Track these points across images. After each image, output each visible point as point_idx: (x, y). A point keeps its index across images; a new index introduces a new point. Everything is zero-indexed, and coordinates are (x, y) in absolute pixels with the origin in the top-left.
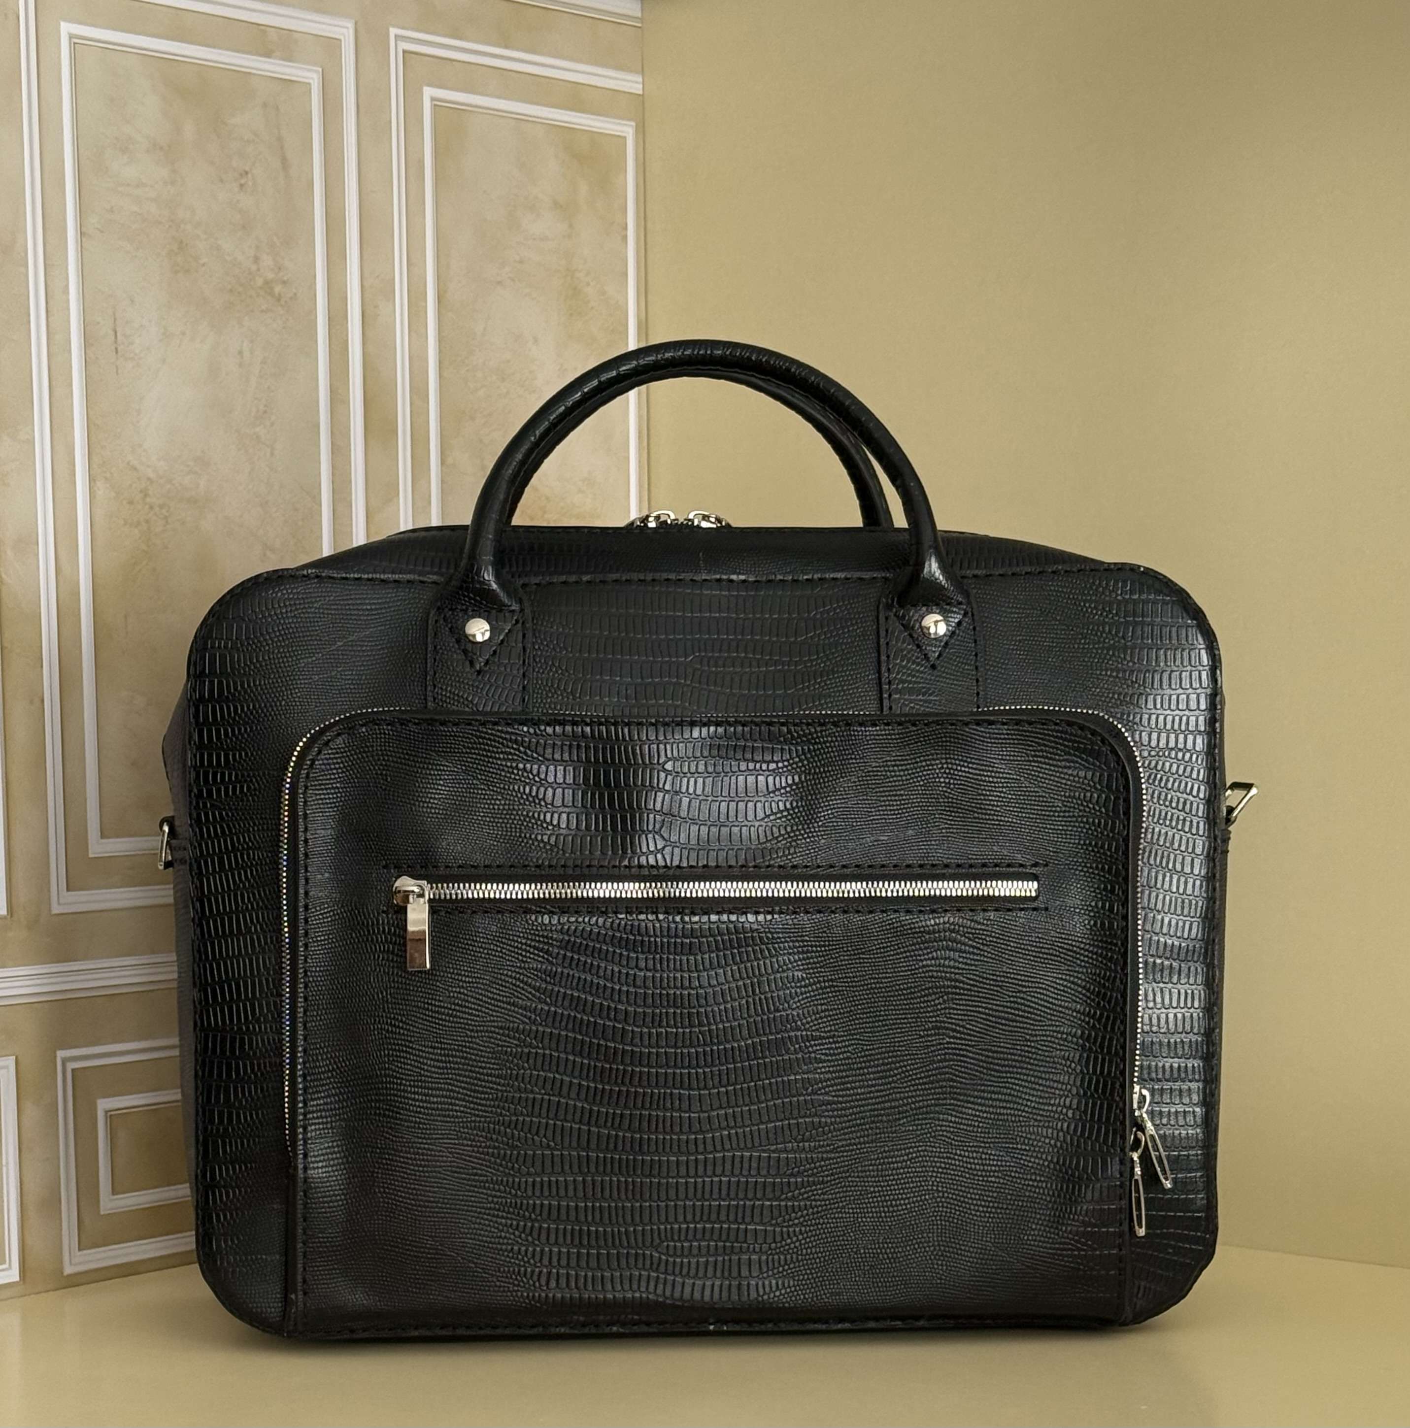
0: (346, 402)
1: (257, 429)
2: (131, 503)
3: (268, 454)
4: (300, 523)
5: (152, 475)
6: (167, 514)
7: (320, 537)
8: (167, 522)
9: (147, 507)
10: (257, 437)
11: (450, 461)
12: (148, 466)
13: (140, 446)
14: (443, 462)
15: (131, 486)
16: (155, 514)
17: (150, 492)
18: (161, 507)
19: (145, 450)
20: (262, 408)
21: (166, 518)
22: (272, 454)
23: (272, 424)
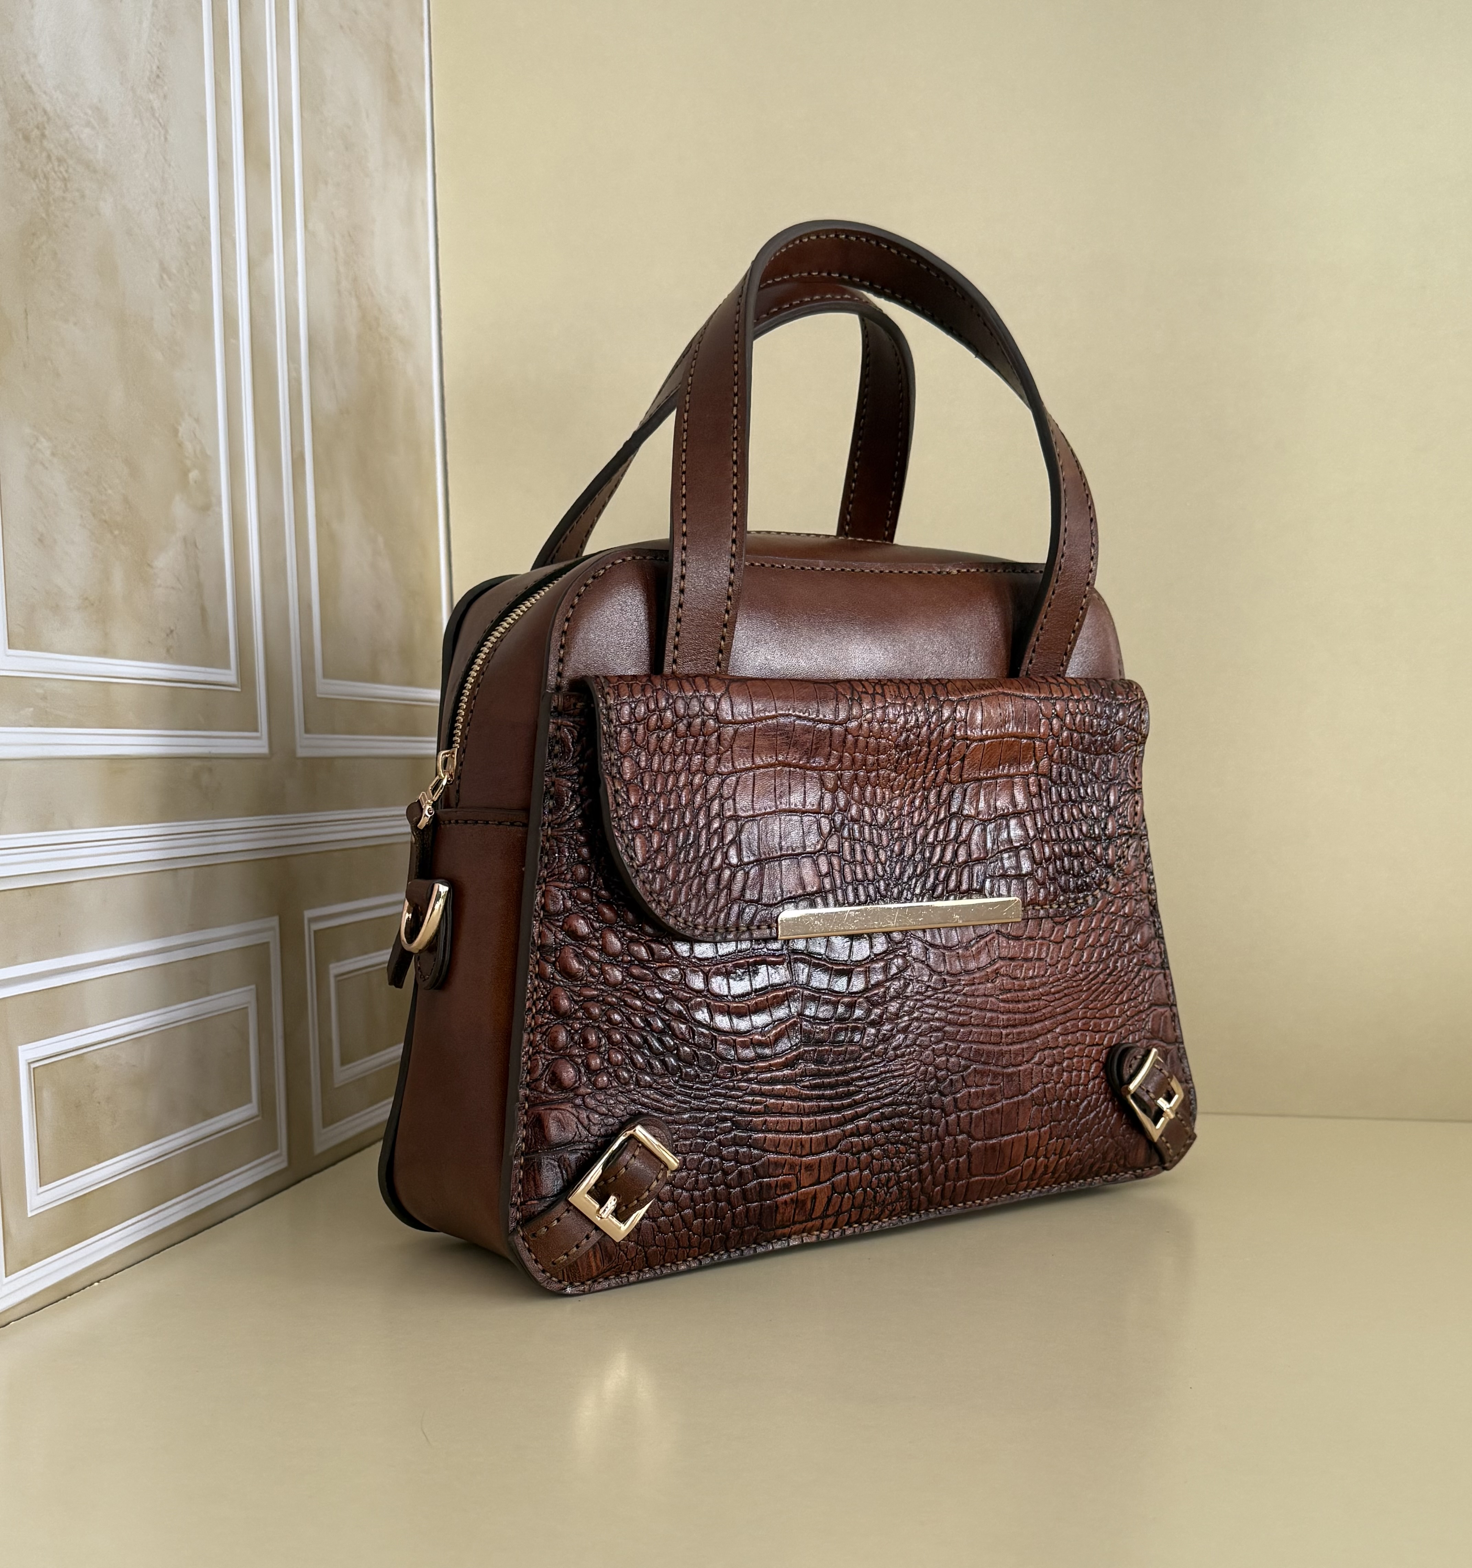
0: (227, 103)
1: (151, 97)
2: (27, 138)
3: (162, 138)
4: (193, 248)
5: (48, 108)
6: (66, 176)
7: (209, 276)
8: (66, 186)
9: (44, 154)
10: (152, 108)
11: (310, 226)
12: (45, 93)
13: (35, 56)
14: (306, 226)
15: (26, 112)
16: (53, 169)
17: (47, 132)
18: (60, 160)
19: (40, 66)
20: (155, 68)
21: (64, 180)
22: (166, 139)
23: (165, 97)
